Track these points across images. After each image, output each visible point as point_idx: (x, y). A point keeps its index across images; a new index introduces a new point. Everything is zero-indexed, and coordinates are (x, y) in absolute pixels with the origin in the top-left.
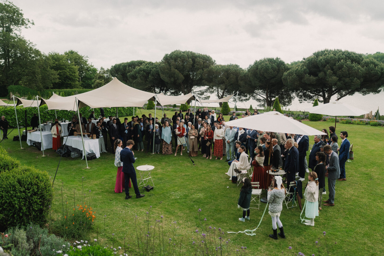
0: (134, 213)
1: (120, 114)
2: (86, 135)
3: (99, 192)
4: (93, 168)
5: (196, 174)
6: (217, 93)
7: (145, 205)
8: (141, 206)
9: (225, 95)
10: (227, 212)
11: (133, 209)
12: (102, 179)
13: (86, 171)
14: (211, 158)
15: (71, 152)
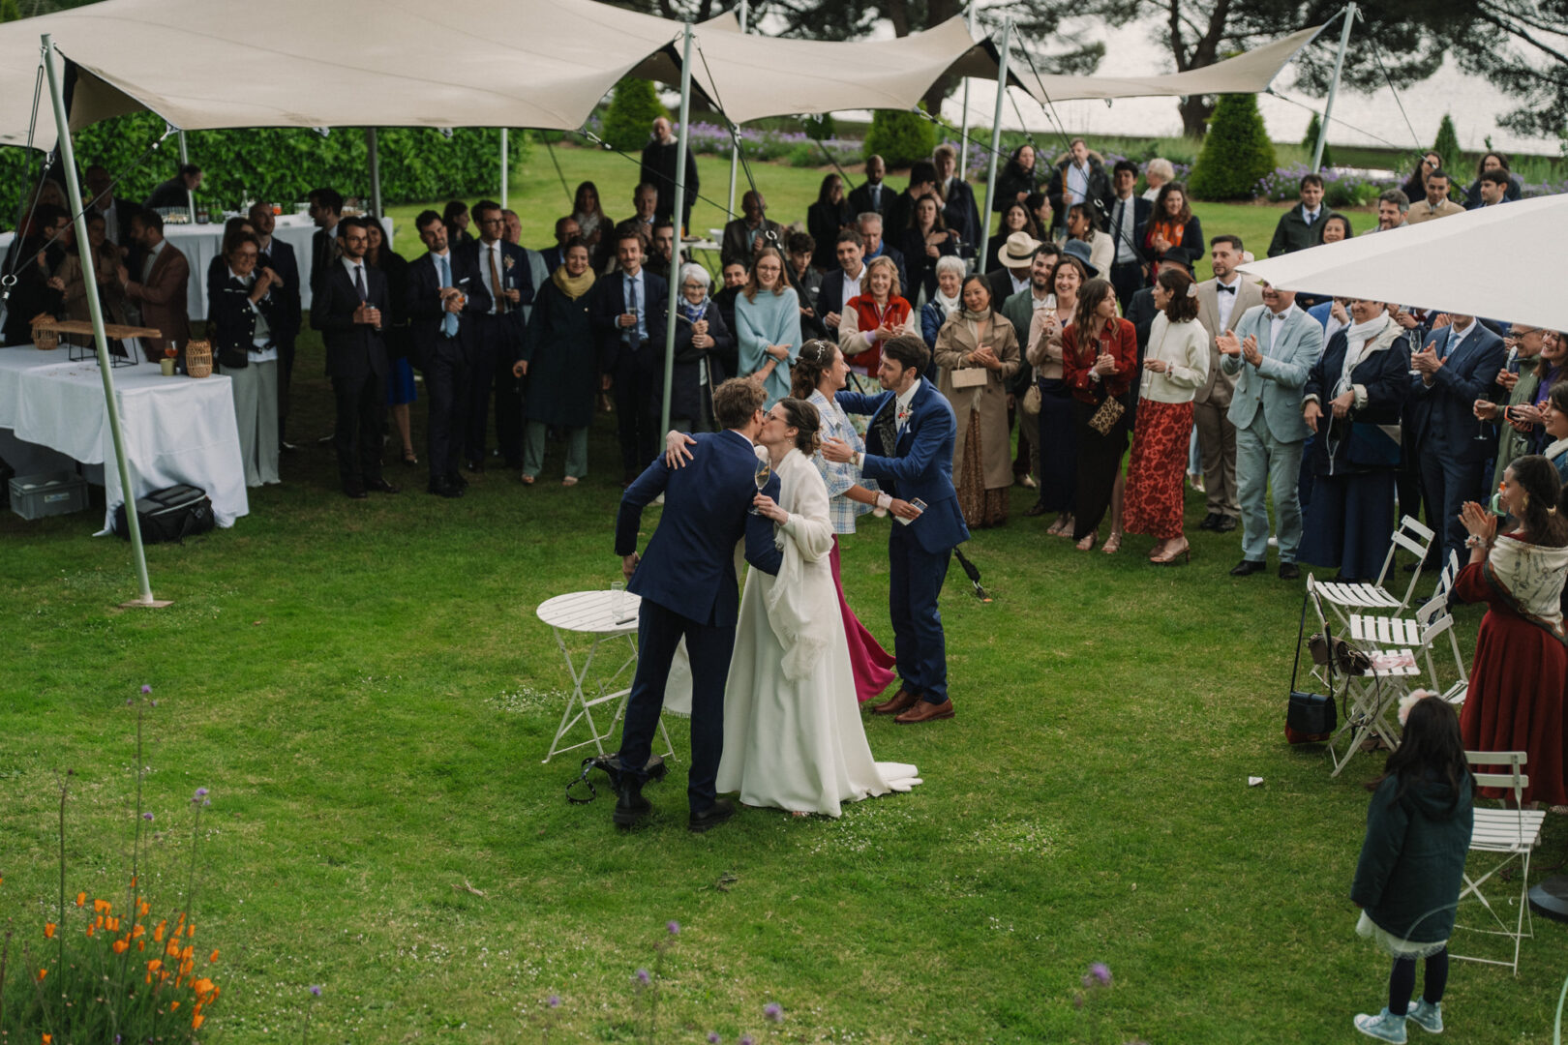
0: (521, 959)
1: (392, 180)
2: (131, 342)
3: (240, 792)
4: (192, 600)
5: (996, 670)
6: (1168, 15)
7: (602, 903)
8: (575, 904)
9: (1231, 36)
10: (1255, 978)
11: (510, 928)
12: (267, 692)
13: (137, 626)
14: (1110, 546)
15: (11, 473)
